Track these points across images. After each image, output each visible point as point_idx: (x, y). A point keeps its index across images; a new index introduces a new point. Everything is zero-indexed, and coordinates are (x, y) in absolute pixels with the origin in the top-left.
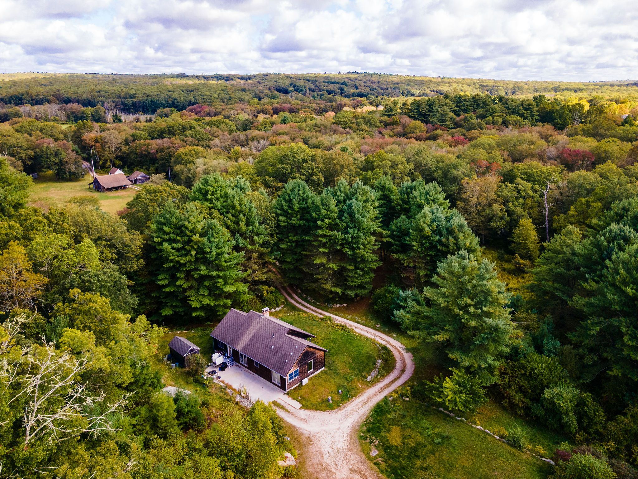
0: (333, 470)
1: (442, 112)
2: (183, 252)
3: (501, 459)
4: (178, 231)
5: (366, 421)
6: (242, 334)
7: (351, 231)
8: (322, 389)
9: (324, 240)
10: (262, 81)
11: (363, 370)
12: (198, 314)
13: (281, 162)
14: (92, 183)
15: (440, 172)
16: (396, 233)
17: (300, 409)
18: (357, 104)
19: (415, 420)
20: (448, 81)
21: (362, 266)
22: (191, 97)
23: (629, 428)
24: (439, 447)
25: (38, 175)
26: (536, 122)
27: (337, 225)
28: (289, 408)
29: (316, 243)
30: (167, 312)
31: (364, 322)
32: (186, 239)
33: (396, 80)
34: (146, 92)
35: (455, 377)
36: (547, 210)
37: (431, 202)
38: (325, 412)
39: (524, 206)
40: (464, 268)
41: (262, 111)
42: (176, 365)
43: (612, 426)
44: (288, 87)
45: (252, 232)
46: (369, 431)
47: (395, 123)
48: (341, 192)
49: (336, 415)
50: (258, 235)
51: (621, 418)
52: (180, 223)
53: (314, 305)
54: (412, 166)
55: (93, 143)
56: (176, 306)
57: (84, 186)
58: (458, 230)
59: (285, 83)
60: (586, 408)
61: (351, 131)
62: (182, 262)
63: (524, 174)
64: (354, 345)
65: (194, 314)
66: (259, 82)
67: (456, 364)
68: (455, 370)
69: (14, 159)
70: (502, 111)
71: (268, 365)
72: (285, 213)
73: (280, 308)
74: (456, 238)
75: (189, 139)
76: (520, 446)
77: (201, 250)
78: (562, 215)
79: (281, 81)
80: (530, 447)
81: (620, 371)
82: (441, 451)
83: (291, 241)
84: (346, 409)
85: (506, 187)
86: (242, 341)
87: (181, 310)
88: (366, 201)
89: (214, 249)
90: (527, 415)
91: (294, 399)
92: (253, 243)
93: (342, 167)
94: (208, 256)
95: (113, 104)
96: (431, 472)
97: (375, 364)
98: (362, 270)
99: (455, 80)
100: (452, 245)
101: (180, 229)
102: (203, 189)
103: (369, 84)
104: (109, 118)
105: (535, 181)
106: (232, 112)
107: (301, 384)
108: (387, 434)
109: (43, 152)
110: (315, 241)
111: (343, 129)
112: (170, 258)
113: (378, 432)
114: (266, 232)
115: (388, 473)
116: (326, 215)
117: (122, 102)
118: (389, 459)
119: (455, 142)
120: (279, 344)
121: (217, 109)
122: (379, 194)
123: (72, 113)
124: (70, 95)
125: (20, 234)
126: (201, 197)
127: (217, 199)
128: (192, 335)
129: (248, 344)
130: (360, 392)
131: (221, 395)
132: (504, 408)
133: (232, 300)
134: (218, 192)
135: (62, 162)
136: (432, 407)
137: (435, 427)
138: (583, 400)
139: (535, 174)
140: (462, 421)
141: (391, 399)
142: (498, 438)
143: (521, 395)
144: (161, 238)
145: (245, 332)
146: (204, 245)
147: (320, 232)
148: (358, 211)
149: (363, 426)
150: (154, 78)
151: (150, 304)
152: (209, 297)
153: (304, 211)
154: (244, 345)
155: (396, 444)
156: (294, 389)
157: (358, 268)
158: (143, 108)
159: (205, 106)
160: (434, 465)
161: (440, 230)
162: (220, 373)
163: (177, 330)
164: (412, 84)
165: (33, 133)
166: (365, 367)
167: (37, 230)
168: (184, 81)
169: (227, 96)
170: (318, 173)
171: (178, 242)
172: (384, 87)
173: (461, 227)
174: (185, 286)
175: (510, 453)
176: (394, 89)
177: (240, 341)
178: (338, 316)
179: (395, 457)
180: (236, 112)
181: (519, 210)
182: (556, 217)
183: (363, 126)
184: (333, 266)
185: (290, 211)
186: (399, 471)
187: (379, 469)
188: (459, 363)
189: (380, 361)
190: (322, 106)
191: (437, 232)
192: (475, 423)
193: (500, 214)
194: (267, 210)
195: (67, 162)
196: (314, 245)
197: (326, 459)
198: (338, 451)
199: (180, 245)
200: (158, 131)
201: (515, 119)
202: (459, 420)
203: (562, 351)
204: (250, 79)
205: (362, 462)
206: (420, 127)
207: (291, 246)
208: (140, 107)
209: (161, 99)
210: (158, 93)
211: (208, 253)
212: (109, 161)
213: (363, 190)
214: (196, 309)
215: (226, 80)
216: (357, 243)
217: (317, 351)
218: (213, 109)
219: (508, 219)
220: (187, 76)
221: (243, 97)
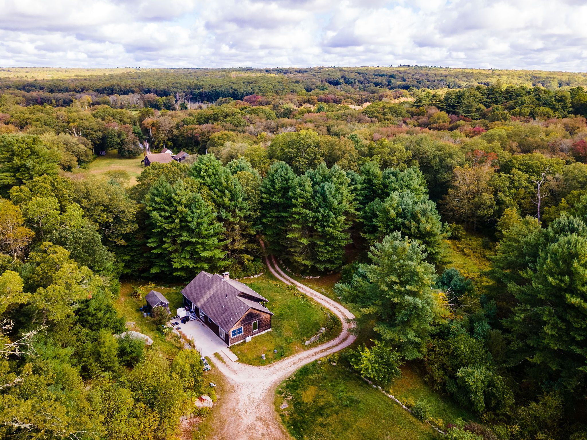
0: (242, 416)
1: (468, 104)
2: (170, 220)
3: (399, 426)
4: (168, 202)
5: (289, 379)
6: (204, 294)
7: (322, 210)
8: (261, 347)
9: (297, 217)
10: (316, 74)
11: (305, 335)
12: (179, 274)
13: (289, 146)
14: (143, 161)
15: (437, 160)
16: (369, 214)
17: (235, 362)
18: (398, 95)
19: (333, 383)
20: (499, 73)
21: (332, 242)
22: (249, 89)
23: (538, 415)
24: (345, 409)
25: (106, 152)
26: (568, 113)
27: (311, 204)
28: (226, 360)
29: (290, 220)
30: (154, 270)
31: (328, 293)
32: (173, 209)
33: (444, 73)
34: (212, 83)
35: (375, 348)
36: (539, 201)
37: (404, 187)
38: (256, 367)
39: (515, 196)
40: (395, 248)
41: (308, 101)
42: (147, 315)
43: (522, 411)
44: (340, 79)
45: (236, 206)
46: (287, 387)
47: (422, 114)
48: (320, 174)
49: (265, 371)
50: (241, 209)
51: (533, 404)
52: (169, 195)
53: (290, 275)
54: (410, 153)
55: (150, 127)
56: (163, 266)
57: (138, 163)
58: (421, 214)
59: (337, 76)
60: (494, 390)
61: (376, 120)
62: (167, 228)
63: (522, 165)
64: (307, 312)
65: (175, 274)
66: (314, 75)
67: (378, 336)
68: (376, 342)
69: (85, 138)
70: (532, 103)
71: (216, 322)
72: (268, 192)
73: (259, 276)
74: (418, 222)
75: (228, 125)
76: (422, 417)
77: (183, 220)
78: (553, 207)
79: (334, 74)
80: (431, 419)
81: (541, 358)
82: (346, 412)
83: (271, 217)
84: (275, 366)
85: (500, 176)
86: (202, 299)
87: (166, 269)
88: (341, 184)
89: (195, 219)
90: (444, 390)
91: (234, 353)
92: (234, 216)
93: (344, 152)
94: (190, 224)
95: (184, 94)
96: (328, 429)
97: (318, 331)
98: (332, 246)
99: (506, 72)
100: (414, 228)
101: (169, 200)
102: (198, 167)
103: (416, 76)
104: (178, 106)
105: (533, 172)
106: (281, 102)
107: (245, 341)
108: (303, 392)
109: (109, 133)
110: (290, 217)
111: (370, 119)
112: (158, 224)
113: (295, 389)
114: (248, 208)
115: (288, 425)
116: (301, 194)
117: (191, 92)
118: (295, 413)
119: (474, 132)
120: (229, 304)
121: (269, 98)
122: (363, 178)
123: (149, 101)
124: (150, 87)
125: (27, 196)
126: (196, 174)
127: (210, 176)
128: (173, 291)
129: (206, 303)
130: (294, 354)
131: (174, 342)
132: (425, 383)
133: (210, 265)
134: (210, 170)
135: (122, 143)
136: (354, 374)
137: (349, 391)
138: (494, 382)
139: (534, 165)
140: (377, 389)
141: (319, 362)
142: (404, 407)
143: (442, 372)
144: (153, 207)
145: (207, 291)
146: (187, 215)
147: (294, 209)
148: (330, 192)
149: (284, 382)
150: (223, 71)
151: (144, 262)
152: (190, 260)
153: (285, 190)
154: (203, 302)
155: (306, 401)
156: (237, 345)
157: (328, 245)
158: (208, 98)
159: (259, 96)
160: (333, 423)
161: (405, 213)
162: (181, 325)
163: (162, 286)
164: (460, 76)
165: (106, 117)
166: (308, 332)
167: (41, 194)
168: (247, 75)
169: (281, 87)
170: (320, 158)
171: (167, 211)
172: (432, 79)
173: (424, 212)
174: (170, 249)
175: (410, 422)
176: (441, 81)
177: (201, 299)
178: (308, 286)
179: (301, 412)
180: (284, 102)
181: (508, 200)
182: (547, 208)
183: (389, 116)
184: (305, 241)
185: (272, 190)
186: (299, 425)
187: (283, 420)
188: (381, 336)
189: (324, 329)
190: (364, 97)
191: (403, 215)
192: (388, 392)
193: (488, 203)
194: (253, 188)
195: (126, 142)
196: (289, 221)
197: (240, 406)
198: (253, 401)
199: (167, 214)
200: (205, 118)
201: (544, 110)
202: (374, 388)
203: (490, 335)
204: (306, 72)
205: (269, 413)
206: (444, 117)
207: (271, 221)
208: (206, 96)
209: (224, 90)
210: (222, 84)
211: (190, 222)
212: (162, 142)
213: (340, 173)
214: (177, 270)
215: (285, 73)
216: (328, 221)
217: (263, 314)
218: (265, 99)
219: (496, 208)
220: (252, 70)
221: (296, 88)
